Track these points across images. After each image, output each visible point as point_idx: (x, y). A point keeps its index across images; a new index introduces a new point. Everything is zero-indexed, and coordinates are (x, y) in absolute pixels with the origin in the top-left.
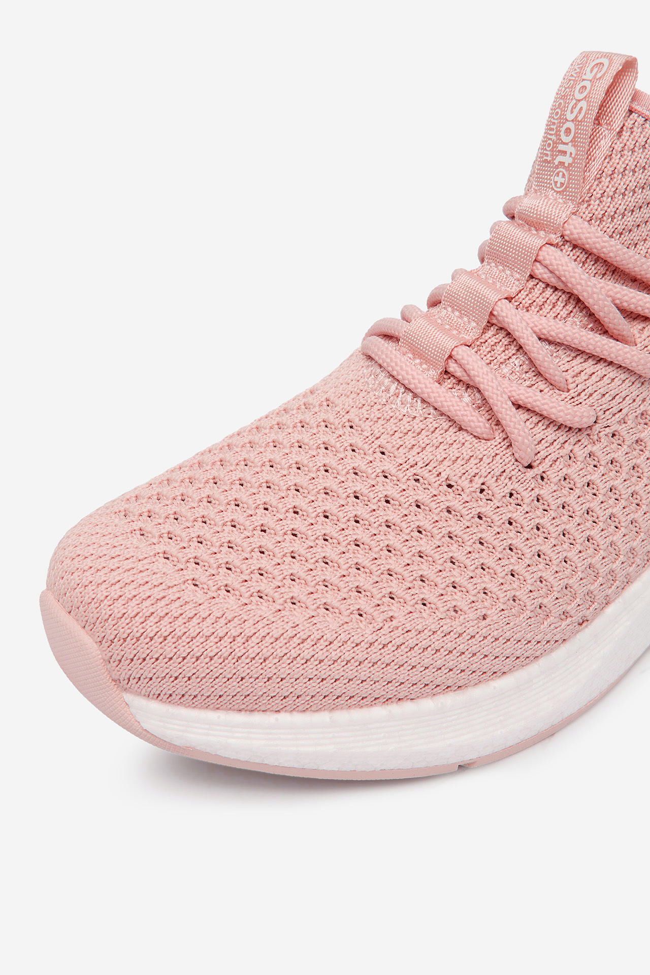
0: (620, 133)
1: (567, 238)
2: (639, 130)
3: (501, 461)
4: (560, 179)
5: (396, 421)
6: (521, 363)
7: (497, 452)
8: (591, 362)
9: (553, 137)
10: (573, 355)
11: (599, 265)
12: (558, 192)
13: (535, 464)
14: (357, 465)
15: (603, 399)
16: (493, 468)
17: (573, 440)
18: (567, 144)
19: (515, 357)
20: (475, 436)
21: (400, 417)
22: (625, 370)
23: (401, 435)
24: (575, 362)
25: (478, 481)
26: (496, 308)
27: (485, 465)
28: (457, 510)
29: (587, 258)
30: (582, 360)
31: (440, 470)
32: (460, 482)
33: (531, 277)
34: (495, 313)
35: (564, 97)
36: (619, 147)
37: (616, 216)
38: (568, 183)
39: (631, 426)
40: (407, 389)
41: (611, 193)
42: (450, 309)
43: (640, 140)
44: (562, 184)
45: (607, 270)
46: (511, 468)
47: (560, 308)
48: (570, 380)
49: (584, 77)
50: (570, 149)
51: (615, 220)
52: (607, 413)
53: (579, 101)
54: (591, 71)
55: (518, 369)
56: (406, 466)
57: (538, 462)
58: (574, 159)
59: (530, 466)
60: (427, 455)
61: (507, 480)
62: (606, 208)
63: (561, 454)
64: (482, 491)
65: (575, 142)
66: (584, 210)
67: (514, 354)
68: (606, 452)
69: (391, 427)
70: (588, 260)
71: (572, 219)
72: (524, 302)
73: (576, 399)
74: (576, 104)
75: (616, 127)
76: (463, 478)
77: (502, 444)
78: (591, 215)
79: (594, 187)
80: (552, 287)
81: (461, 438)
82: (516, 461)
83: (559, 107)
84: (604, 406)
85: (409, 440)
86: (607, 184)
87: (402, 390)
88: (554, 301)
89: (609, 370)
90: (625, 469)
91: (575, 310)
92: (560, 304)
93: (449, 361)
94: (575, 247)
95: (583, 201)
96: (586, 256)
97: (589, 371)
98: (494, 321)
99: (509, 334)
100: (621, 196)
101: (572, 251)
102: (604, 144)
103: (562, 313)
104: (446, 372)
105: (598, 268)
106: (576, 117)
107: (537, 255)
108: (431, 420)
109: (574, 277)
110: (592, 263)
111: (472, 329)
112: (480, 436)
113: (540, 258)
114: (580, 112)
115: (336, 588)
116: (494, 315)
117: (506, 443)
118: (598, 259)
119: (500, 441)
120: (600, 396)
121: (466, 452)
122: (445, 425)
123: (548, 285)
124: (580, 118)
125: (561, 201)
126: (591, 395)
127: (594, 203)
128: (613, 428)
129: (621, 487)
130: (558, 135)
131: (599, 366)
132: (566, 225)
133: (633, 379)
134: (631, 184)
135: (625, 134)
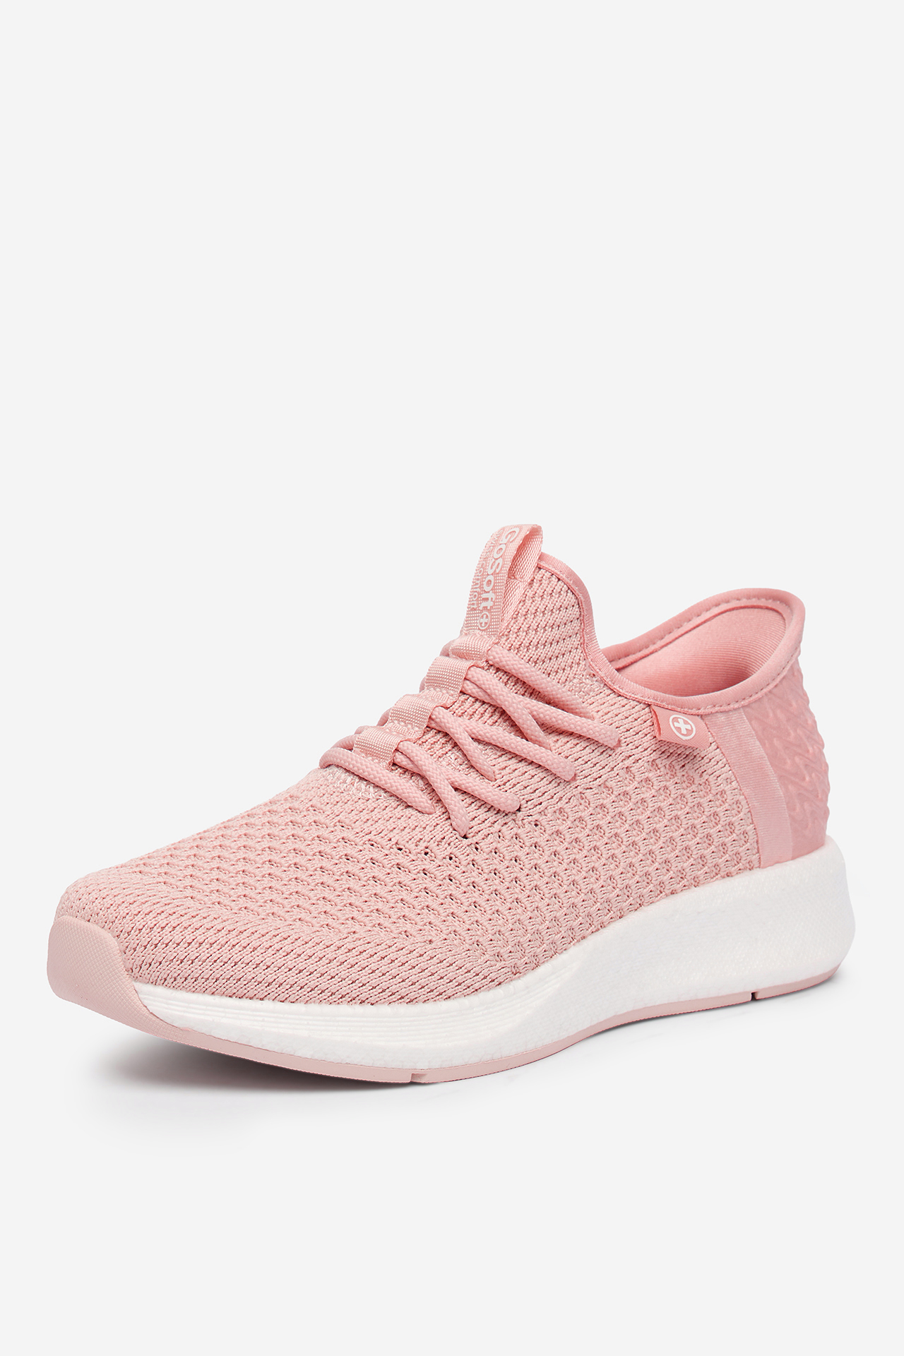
0: (531, 584)
1: (491, 663)
2: (547, 582)
3: (441, 829)
4: (484, 620)
5: (353, 803)
6: (456, 757)
7: (438, 822)
8: (514, 760)
9: (478, 590)
10: (499, 754)
11: (519, 686)
12: (483, 630)
13: (468, 836)
14: (321, 834)
15: (525, 790)
16: (435, 834)
17: (501, 821)
18: (489, 592)
19: (451, 752)
20: (419, 812)
21: (356, 800)
22: (543, 770)
23: (358, 812)
24: (500, 760)
25: (422, 845)
26: (434, 713)
27: (428, 832)
28: (405, 866)
29: (508, 679)
30: (507, 759)
31: (391, 837)
32: (407, 845)
33: (462, 692)
34: (433, 717)
35: (485, 559)
36: (530, 594)
37: (530, 647)
38: (491, 622)
39: (551, 818)
40: (361, 779)
41: (526, 629)
42: (396, 722)
43: (547, 589)
44: (486, 623)
45: (525, 692)
46: (449, 836)
47: (487, 718)
48: (497, 772)
49: (500, 542)
50: (491, 595)
51: (530, 651)
52: (529, 803)
53: (497, 559)
54: (506, 538)
55: (453, 761)
56: (361, 834)
57: (472, 834)
58: (494, 602)
59: (465, 837)
60: (380, 826)
61: (447, 845)
62: (522, 640)
63: (492, 831)
64: (426, 854)
65: (495, 589)
66: (504, 642)
67: (450, 750)
68: (530, 836)
69: (348, 807)
70: (509, 682)
71: (495, 647)
72: (457, 711)
73: (502, 787)
74: (494, 562)
75: (528, 579)
76: (410, 842)
77: (442, 817)
78: (510, 645)
79: (512, 624)
80: (480, 701)
81: (407, 813)
82: (454, 830)
83: (482, 567)
84: (526, 796)
85: (364, 816)
86: (522, 622)
87: (357, 780)
88: (481, 712)
89: (529, 769)
90: (547, 853)
91: (499, 720)
92: (487, 715)
93: (397, 754)
94: (498, 670)
95: (503, 635)
96: (507, 678)
97: (513, 767)
98: (433, 725)
99: (446, 735)
100: (534, 632)
101: (495, 673)
102: (518, 593)
103: (488, 721)
104: (394, 764)
105: (518, 688)
106: (495, 571)
107: (467, 674)
108: (382, 801)
109: (502, 695)
110: (513, 684)
111: (416, 732)
112: (423, 810)
113: (469, 676)
114: (497, 567)
115: (310, 924)
116: (433, 720)
117: (445, 816)
118: (518, 681)
119: (439, 814)
120: (522, 787)
121: (412, 823)
122: (394, 804)
123: (477, 700)
124: (497, 572)
125: (486, 637)
126: (515, 785)
127: (512, 636)
128: (535, 817)
129: (543, 865)
130: (481, 587)
131: (520, 765)
132: (489, 652)
133: (550, 778)
134: (541, 623)
135: (536, 585)
